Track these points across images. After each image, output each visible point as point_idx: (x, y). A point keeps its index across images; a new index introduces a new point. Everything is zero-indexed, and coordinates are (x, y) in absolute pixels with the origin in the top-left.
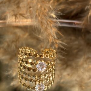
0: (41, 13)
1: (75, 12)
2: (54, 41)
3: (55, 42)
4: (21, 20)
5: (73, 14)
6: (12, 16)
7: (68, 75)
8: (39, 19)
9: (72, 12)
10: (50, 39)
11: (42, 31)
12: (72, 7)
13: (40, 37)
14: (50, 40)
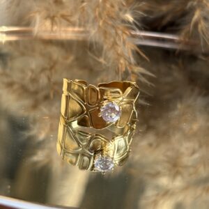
0: (105, 13)
1: (168, 19)
2: (128, 68)
3: (130, 72)
4: (63, 29)
5: (165, 22)
6: (46, 18)
7: (150, 145)
8: (101, 23)
9: (163, 18)
10: (122, 64)
11: (105, 47)
12: (164, 8)
13: (102, 60)
14: (120, 66)
